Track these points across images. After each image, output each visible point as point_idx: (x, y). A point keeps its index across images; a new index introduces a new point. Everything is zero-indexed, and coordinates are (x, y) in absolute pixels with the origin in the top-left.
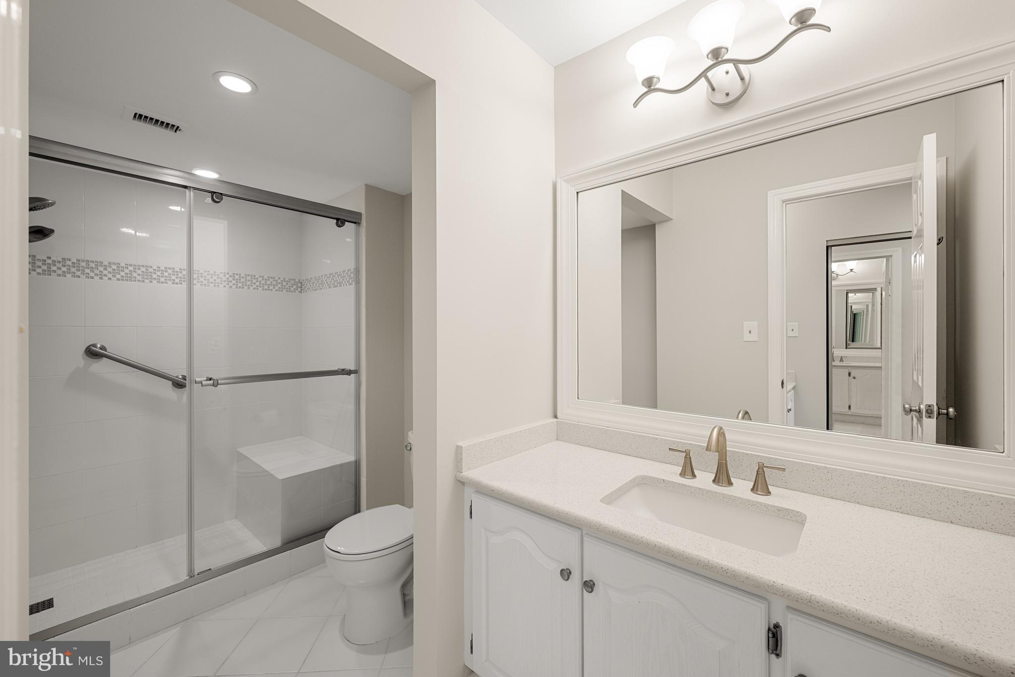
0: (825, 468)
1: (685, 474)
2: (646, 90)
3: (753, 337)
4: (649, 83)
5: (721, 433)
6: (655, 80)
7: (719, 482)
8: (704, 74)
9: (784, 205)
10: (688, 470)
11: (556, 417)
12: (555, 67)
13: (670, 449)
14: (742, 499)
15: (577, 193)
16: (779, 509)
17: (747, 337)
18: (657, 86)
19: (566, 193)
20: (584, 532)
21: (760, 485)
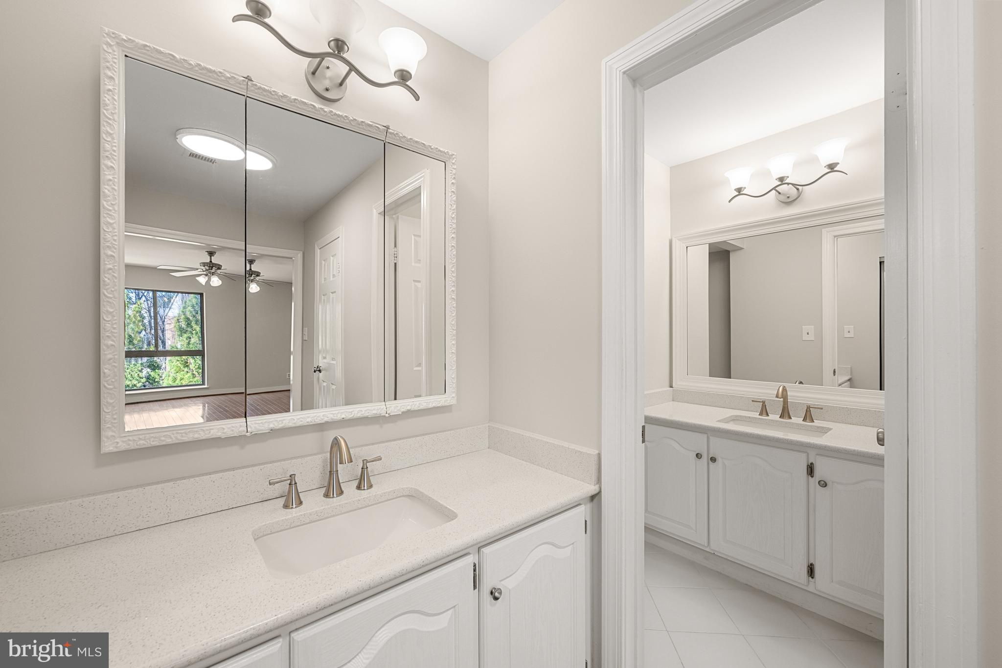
0: (847, 408)
1: (762, 414)
2: (737, 193)
3: (811, 337)
4: (739, 191)
5: (784, 389)
6: (743, 189)
7: (783, 417)
8: (774, 188)
9: (836, 239)
10: (764, 411)
11: (671, 387)
12: (671, 168)
13: (752, 401)
14: (797, 424)
15: (687, 247)
16: (818, 427)
17: (805, 337)
18: (743, 192)
19: (678, 247)
20: (709, 435)
21: (808, 416)
